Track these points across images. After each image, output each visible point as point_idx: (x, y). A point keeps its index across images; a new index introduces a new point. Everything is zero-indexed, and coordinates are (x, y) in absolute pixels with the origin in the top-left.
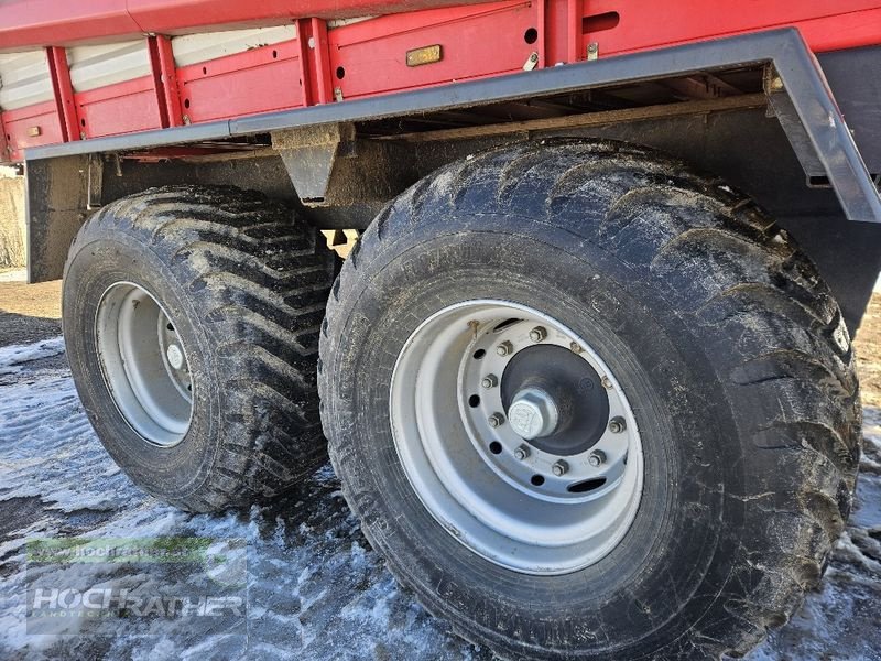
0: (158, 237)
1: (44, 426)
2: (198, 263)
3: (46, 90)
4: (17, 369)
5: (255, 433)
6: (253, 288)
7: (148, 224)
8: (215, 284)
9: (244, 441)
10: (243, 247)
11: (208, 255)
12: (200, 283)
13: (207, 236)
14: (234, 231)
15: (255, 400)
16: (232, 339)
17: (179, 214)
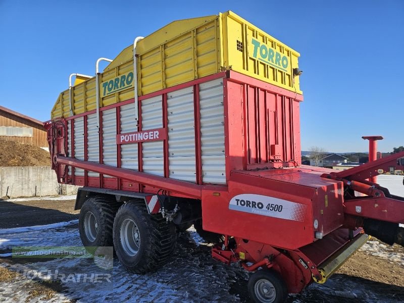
0: (96, 205)
1: (70, 241)
2: (101, 210)
3: (83, 174)
4: (64, 228)
5: (105, 239)
6: (108, 214)
7: (95, 203)
8: (103, 214)
9: (103, 240)
10: (108, 207)
11: (102, 209)
12: (101, 213)
13: (103, 205)
14: (107, 205)
15: (106, 233)
16: (103, 223)
17: (100, 202)
